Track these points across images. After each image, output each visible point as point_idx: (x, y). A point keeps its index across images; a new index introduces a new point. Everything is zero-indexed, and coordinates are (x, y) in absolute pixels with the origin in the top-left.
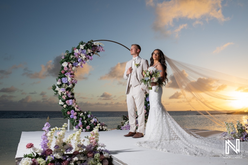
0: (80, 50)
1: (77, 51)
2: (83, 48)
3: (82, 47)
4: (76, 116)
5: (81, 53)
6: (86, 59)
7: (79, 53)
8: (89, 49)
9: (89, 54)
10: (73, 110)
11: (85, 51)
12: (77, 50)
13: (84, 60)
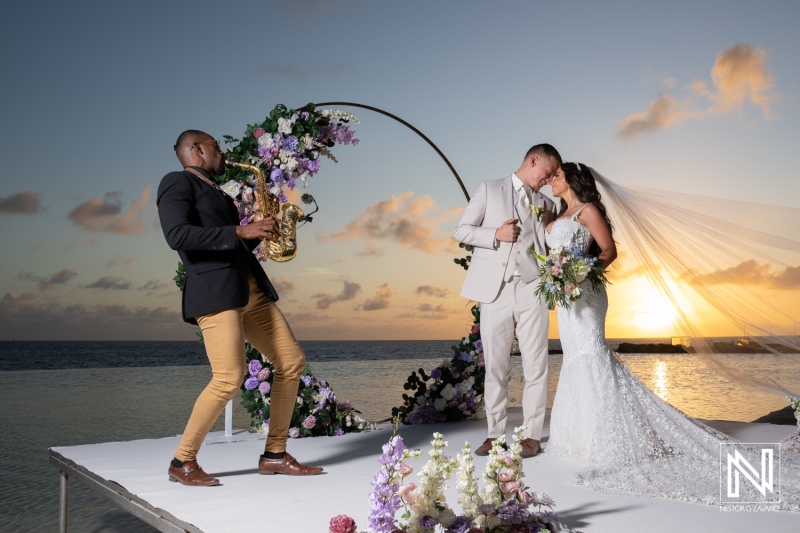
0: (278, 136)
1: (266, 141)
2: (288, 131)
3: (285, 125)
4: (266, 380)
5: (281, 147)
6: (295, 170)
7: (276, 149)
8: (311, 136)
9: (308, 154)
10: (257, 361)
11: (296, 142)
12: (269, 135)
13: (291, 173)
